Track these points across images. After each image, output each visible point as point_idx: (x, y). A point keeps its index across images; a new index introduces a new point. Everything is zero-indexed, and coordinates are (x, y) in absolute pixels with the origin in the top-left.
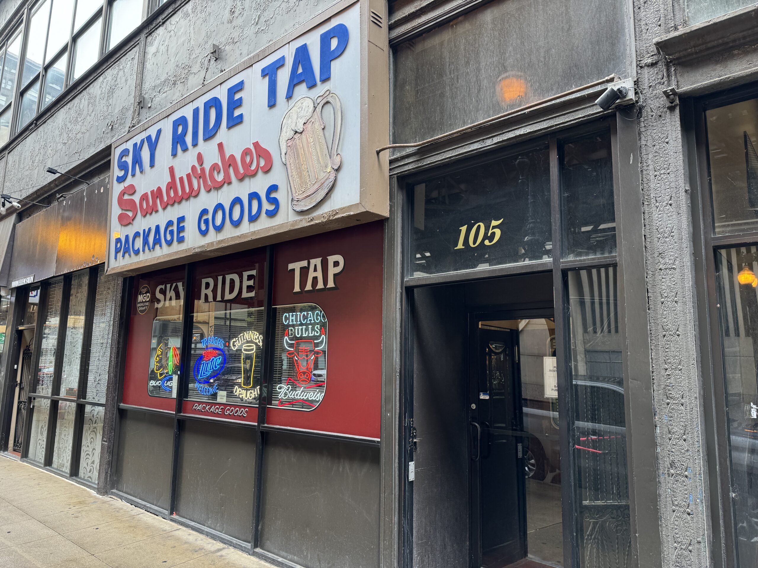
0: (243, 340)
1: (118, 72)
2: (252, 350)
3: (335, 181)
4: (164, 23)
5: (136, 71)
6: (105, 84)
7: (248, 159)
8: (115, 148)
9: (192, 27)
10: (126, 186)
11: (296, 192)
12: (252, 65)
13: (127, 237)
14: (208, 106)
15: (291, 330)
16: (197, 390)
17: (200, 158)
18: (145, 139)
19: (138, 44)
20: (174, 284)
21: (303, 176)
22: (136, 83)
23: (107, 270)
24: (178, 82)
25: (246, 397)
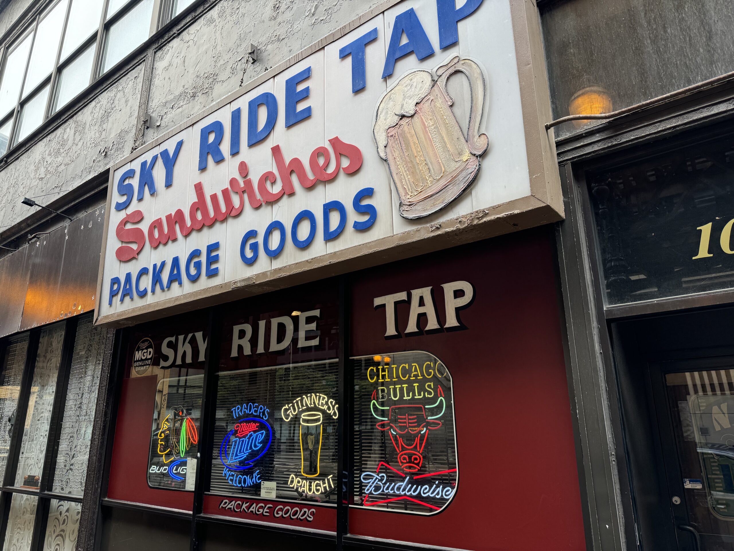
0: (300, 407)
1: (117, 93)
2: (318, 420)
3: (479, 170)
4: (179, 34)
5: (140, 91)
6: (97, 109)
7: (321, 161)
8: (114, 171)
9: (219, 32)
10: (128, 213)
11: (407, 194)
12: (324, 48)
13: (128, 276)
14: (254, 106)
15: (383, 391)
16: (225, 479)
17: (243, 168)
18: (159, 155)
19: (144, 60)
20: (190, 335)
21: (418, 171)
22: (140, 102)
23: (97, 319)
24: (200, 94)
25: (310, 490)
